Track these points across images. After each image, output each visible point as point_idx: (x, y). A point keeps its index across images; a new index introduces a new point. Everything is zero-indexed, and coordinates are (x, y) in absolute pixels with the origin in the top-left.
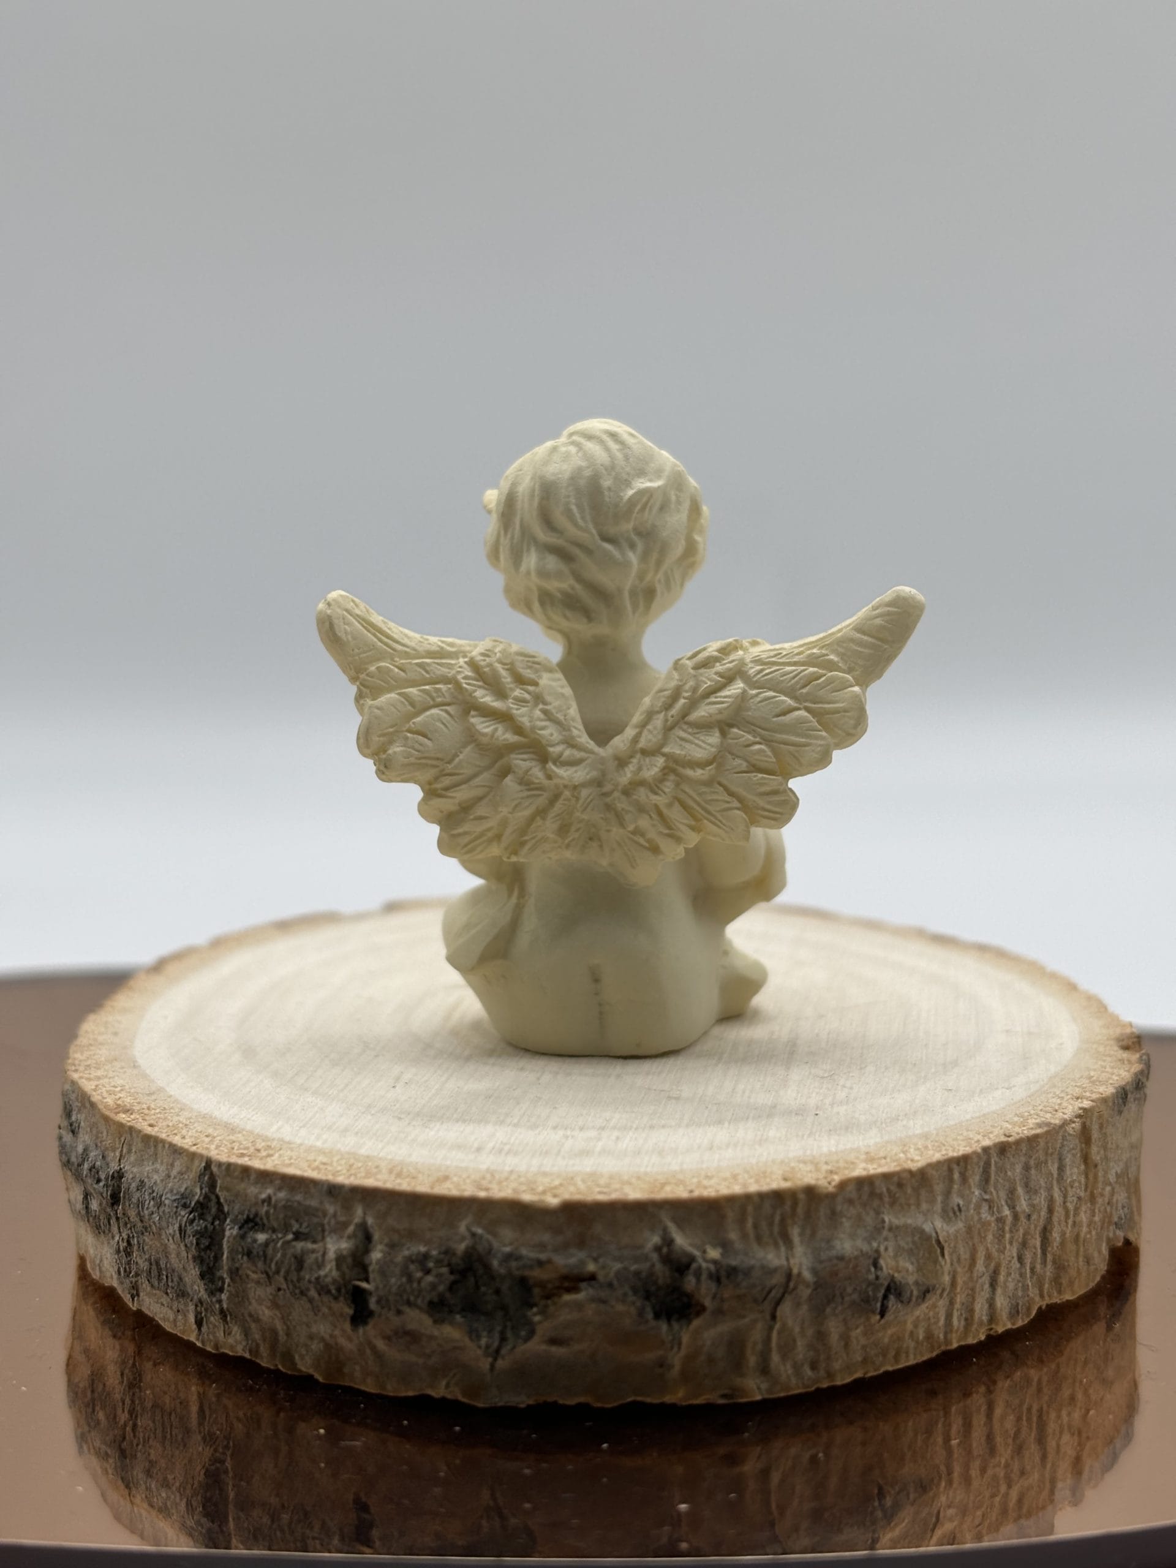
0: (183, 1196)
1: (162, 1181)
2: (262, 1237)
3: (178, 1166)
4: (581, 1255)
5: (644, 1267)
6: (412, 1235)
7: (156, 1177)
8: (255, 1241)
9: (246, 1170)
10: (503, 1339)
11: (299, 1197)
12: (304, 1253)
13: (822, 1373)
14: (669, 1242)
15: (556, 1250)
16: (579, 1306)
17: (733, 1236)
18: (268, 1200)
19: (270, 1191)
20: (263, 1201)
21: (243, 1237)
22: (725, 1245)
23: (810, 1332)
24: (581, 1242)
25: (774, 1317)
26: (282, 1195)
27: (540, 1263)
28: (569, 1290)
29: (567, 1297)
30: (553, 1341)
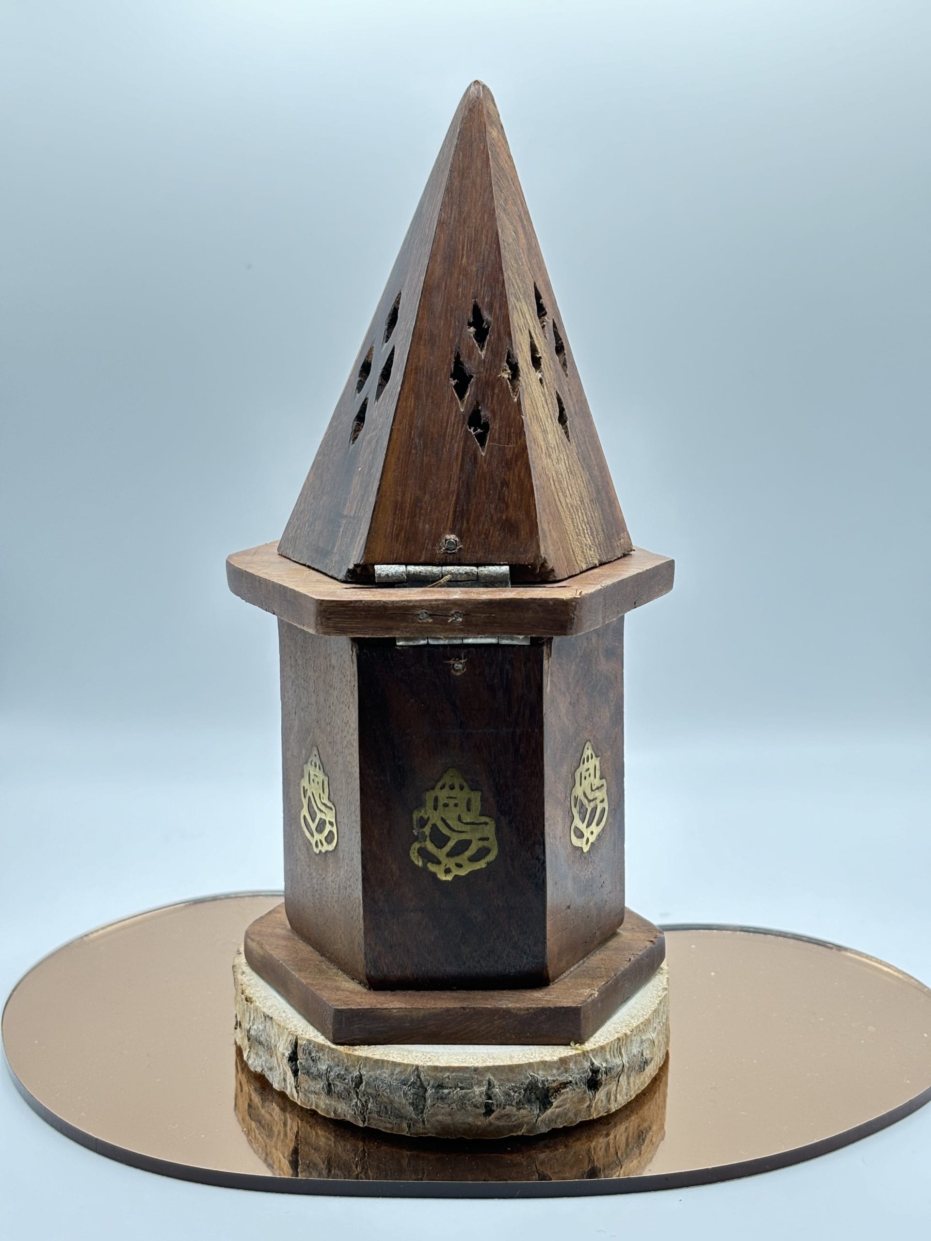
0: (403, 1081)
1: (389, 1076)
2: (446, 1091)
3: (397, 1070)
4: (567, 1075)
5: (586, 1075)
6: (509, 1080)
7: (384, 1075)
8: (443, 1093)
9: (436, 1068)
10: (540, 1110)
11: (461, 1074)
12: (466, 1094)
13: (629, 1097)
14: (592, 1064)
15: (559, 1075)
16: (567, 1092)
17: (608, 1057)
18: (448, 1078)
19: (448, 1074)
20: (446, 1078)
21: (438, 1092)
22: (606, 1061)
23: (626, 1083)
24: (566, 1072)
25: (618, 1081)
26: (454, 1074)
27: (554, 1081)
28: (563, 1088)
29: (562, 1091)
30: (557, 1107)
